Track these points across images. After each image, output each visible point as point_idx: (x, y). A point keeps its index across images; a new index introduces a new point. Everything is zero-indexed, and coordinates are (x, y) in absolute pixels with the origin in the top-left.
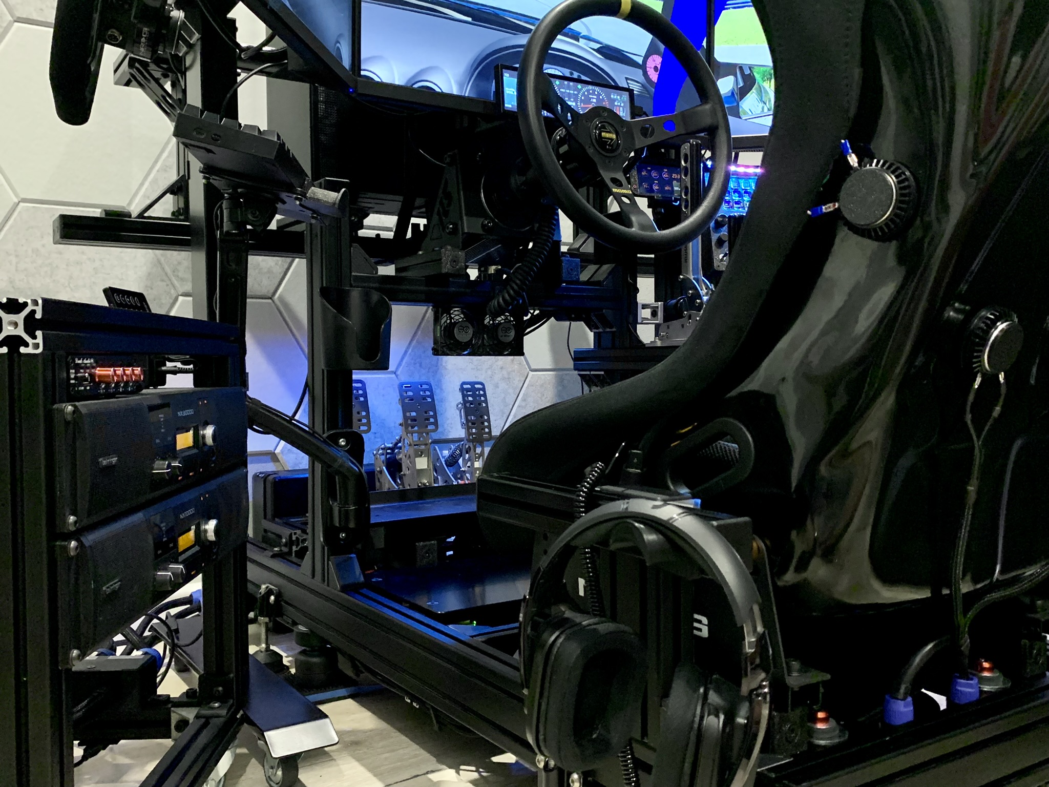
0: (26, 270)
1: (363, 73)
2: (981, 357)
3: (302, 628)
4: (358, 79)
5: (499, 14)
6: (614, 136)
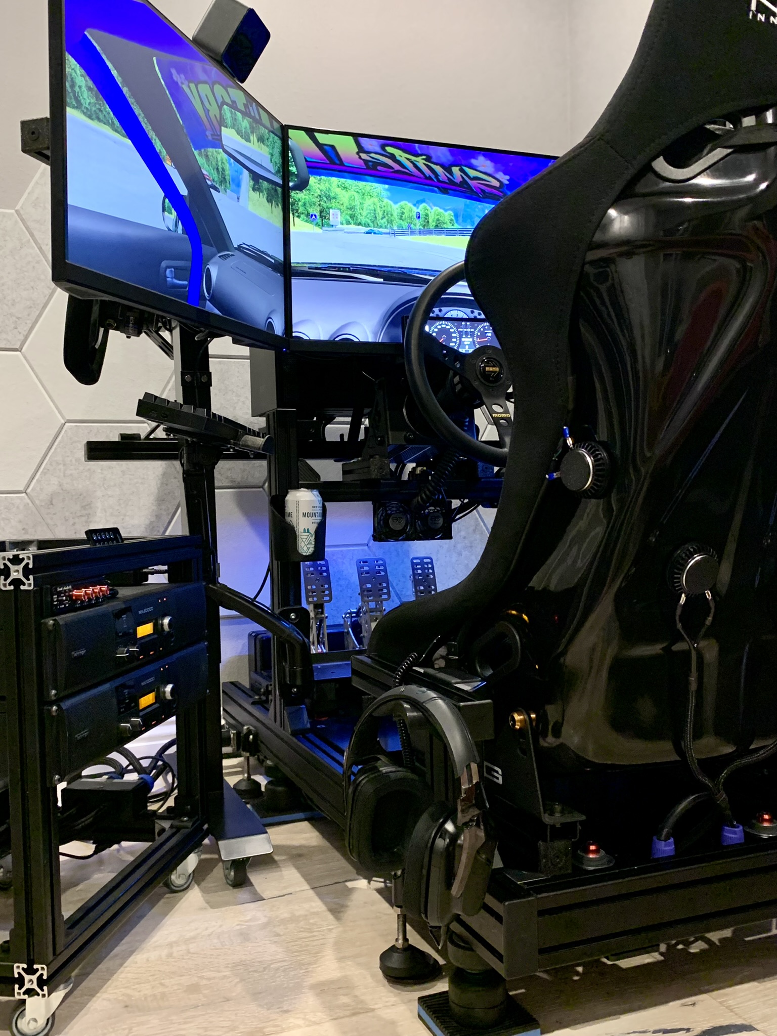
0: (71, 475)
1: (294, 334)
2: (680, 579)
3: (269, 763)
4: (291, 340)
5: (406, 273)
6: (497, 369)
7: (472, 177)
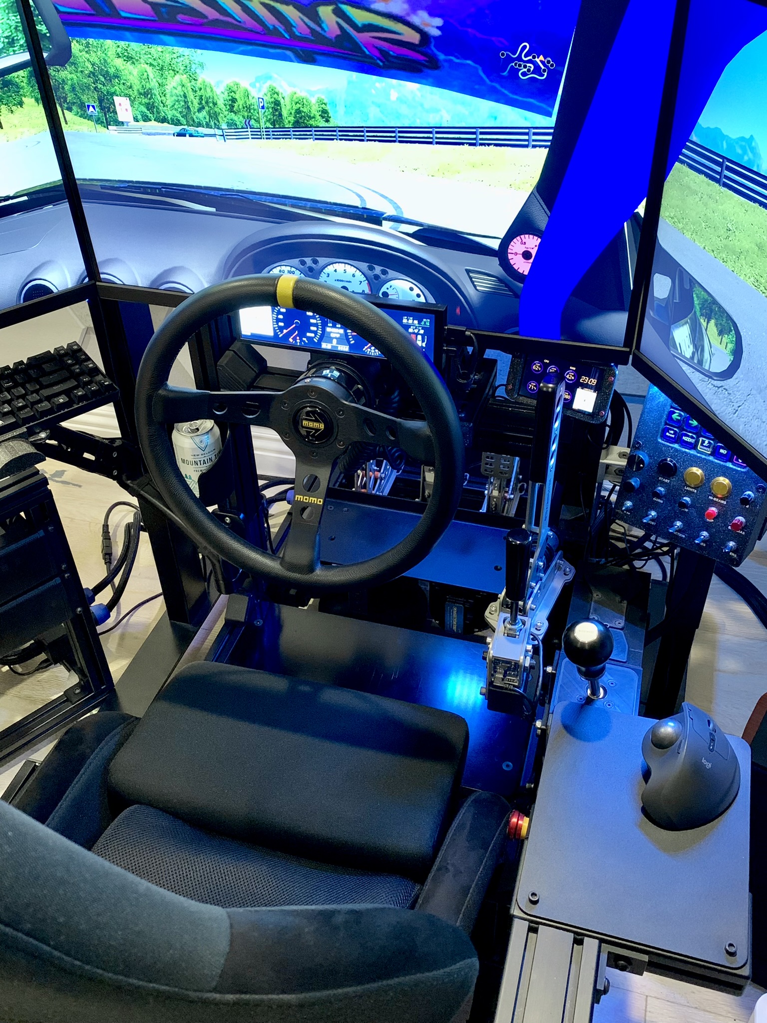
1: (102, 277)
4: (98, 283)
5: (252, 200)
6: (322, 426)
7: (360, 25)
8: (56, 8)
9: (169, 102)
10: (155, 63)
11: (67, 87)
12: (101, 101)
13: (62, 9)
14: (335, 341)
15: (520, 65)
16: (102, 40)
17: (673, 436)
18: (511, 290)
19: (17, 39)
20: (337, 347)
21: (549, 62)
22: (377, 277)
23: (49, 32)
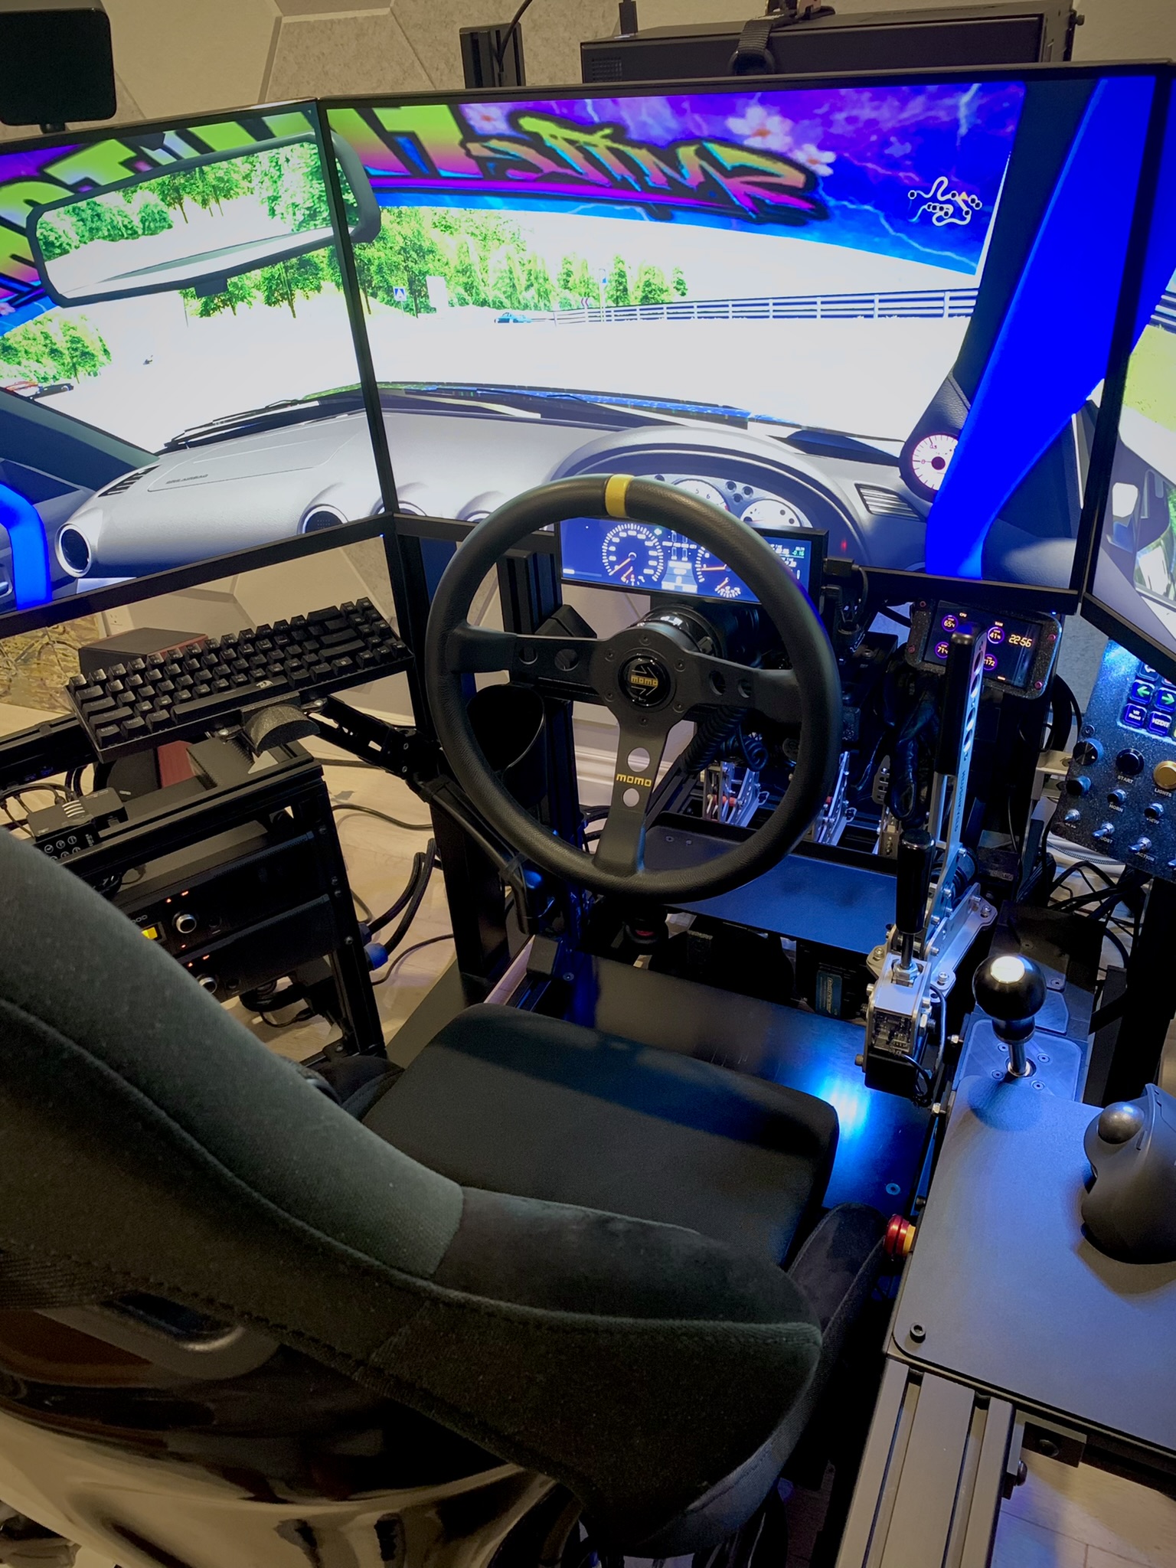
1: (401, 507)
4: (395, 515)
5: (585, 402)
6: (655, 683)
7: (729, 168)
8: (367, 172)
9: (491, 281)
10: (477, 232)
11: (373, 268)
12: (411, 282)
13: (373, 172)
14: (679, 580)
15: (934, 208)
16: (416, 208)
17: (1139, 718)
18: (915, 510)
19: (320, 212)
20: (681, 587)
21: (973, 201)
22: (738, 498)
23: (357, 202)
